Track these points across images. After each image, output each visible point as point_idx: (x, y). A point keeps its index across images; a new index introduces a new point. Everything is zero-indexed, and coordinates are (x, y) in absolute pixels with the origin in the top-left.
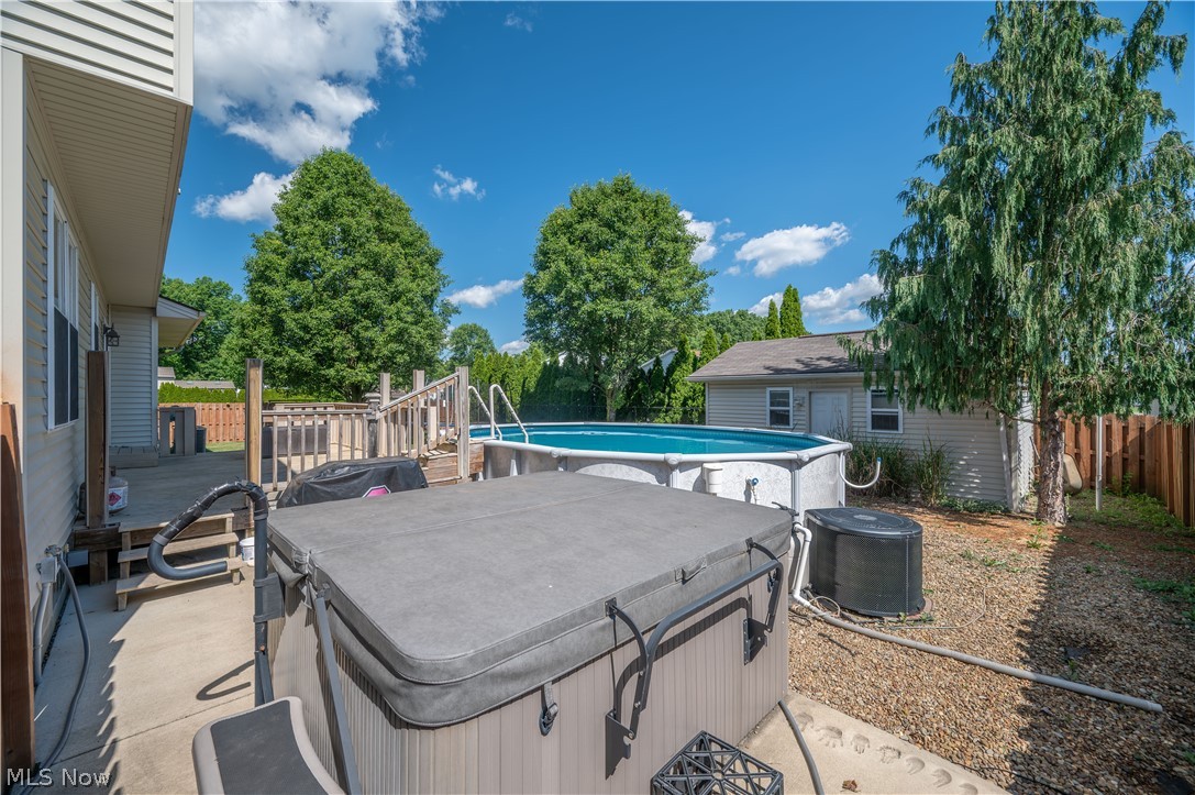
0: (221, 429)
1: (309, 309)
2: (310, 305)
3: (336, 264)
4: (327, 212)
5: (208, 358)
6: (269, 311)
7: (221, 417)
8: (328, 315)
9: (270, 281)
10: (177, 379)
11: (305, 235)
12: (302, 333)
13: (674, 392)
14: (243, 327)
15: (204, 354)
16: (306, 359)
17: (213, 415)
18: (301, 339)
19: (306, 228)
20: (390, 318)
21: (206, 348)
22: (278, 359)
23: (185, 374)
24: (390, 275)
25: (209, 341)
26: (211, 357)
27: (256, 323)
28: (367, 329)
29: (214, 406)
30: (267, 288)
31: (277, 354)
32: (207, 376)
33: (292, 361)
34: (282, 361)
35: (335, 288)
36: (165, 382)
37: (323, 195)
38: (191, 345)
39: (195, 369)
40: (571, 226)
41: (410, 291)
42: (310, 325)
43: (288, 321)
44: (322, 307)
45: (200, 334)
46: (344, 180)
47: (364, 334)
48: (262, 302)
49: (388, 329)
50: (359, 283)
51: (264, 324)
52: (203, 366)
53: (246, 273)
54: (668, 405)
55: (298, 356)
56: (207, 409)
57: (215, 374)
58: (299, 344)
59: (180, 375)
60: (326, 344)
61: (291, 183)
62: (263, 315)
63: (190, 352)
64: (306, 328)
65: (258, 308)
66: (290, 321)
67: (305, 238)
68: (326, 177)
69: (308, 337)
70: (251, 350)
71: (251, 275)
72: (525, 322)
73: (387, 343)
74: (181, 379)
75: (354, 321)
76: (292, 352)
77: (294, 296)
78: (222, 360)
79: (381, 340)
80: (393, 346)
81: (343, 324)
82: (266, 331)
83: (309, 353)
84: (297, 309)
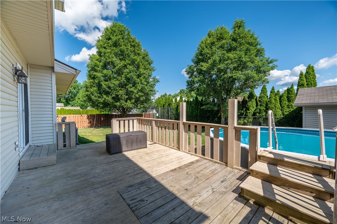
0: (79, 123)
1: (110, 80)
2: (110, 79)
3: (119, 64)
4: (116, 44)
5: (72, 101)
6: (96, 81)
7: (79, 119)
8: (117, 83)
9: (96, 71)
10: (65, 106)
11: (108, 53)
12: (108, 89)
13: (249, 110)
14: (87, 88)
15: (71, 99)
16: (109, 99)
17: (77, 119)
18: (108, 92)
19: (109, 51)
20: (138, 83)
21: (72, 98)
22: (100, 99)
23: (67, 105)
24: (138, 67)
25: (73, 96)
26: (74, 100)
27: (91, 86)
28: (131, 88)
29: (77, 116)
30: (95, 73)
31: (99, 97)
32: (72, 106)
33: (105, 99)
34: (101, 100)
35: (119, 73)
36: (61, 107)
37: (114, 38)
38: (68, 97)
39: (69, 104)
40: (214, 43)
41: (144, 74)
42: (111, 86)
43: (103, 85)
44: (115, 80)
45: (70, 94)
46: (121, 33)
47: (130, 89)
48: (94, 78)
49: (138, 87)
50: (128, 70)
51: (94, 87)
52: (71, 103)
53: (87, 68)
54: (245, 115)
55: (107, 98)
56: (75, 117)
57: (75, 105)
58: (107, 93)
59: (66, 105)
60: (117, 93)
61: (101, 36)
62: (94, 83)
63: (68, 99)
64: (109, 87)
65: (92, 80)
66: (104, 85)
67: (109, 54)
68: (115, 32)
69: (110, 91)
70: (90, 96)
71: (89, 70)
72: (187, 84)
73: (138, 92)
74: (65, 107)
75: (126, 85)
76: (105, 96)
77: (105, 76)
78: (76, 101)
79: (135, 91)
80: (140, 93)
81: (122, 86)
82: (95, 89)
83: (110, 97)
84: (106, 81)
